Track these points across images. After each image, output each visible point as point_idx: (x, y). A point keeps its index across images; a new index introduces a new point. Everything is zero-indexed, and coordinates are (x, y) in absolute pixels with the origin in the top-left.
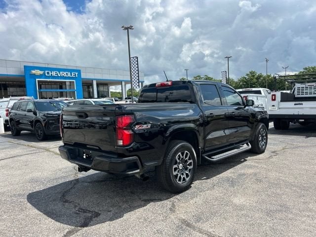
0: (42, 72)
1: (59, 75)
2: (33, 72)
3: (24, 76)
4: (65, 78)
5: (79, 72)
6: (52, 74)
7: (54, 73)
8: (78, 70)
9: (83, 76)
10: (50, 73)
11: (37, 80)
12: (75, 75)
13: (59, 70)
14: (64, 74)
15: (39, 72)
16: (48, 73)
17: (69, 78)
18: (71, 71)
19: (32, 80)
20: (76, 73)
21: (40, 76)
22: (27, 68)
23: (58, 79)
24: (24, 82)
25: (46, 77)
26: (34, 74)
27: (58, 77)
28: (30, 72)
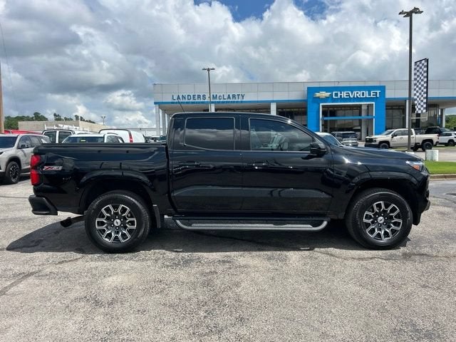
0: (328, 94)
1: (351, 97)
2: (318, 94)
3: (306, 101)
4: (361, 100)
5: (383, 89)
6: (341, 96)
7: (344, 95)
8: (381, 86)
9: (390, 94)
10: (339, 94)
11: (321, 104)
12: (376, 95)
13: (352, 89)
14: (359, 94)
15: (324, 94)
16: (336, 95)
17: (366, 99)
18: (369, 89)
19: (315, 106)
20: (378, 92)
21: (326, 99)
22: (311, 91)
23: (350, 102)
24: (306, 108)
25: (334, 100)
26: (319, 98)
27: (349, 99)
28: (314, 94)
